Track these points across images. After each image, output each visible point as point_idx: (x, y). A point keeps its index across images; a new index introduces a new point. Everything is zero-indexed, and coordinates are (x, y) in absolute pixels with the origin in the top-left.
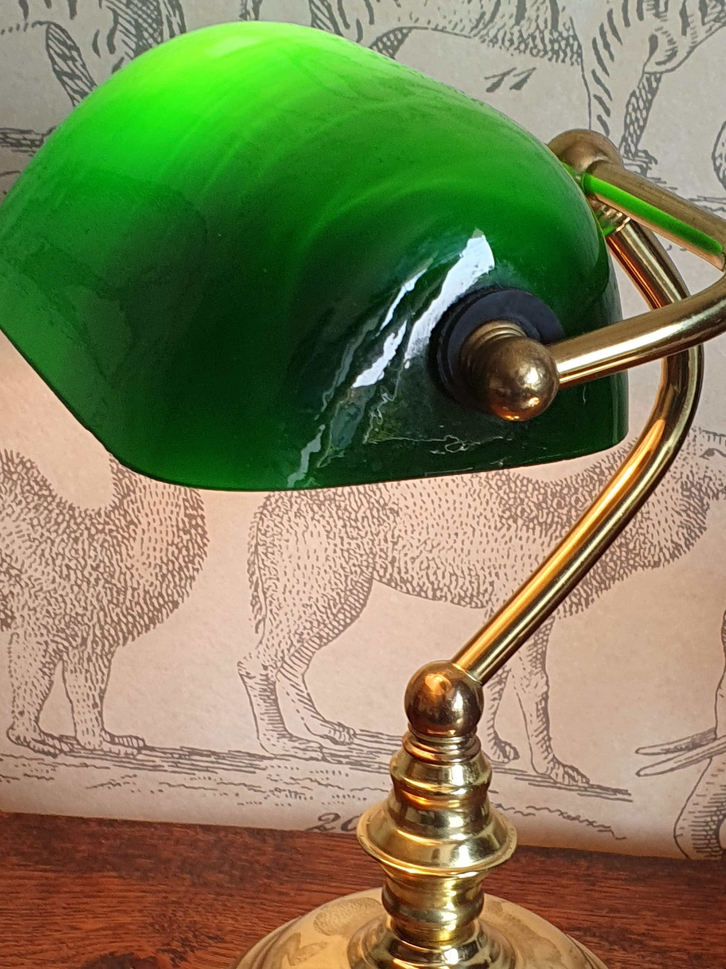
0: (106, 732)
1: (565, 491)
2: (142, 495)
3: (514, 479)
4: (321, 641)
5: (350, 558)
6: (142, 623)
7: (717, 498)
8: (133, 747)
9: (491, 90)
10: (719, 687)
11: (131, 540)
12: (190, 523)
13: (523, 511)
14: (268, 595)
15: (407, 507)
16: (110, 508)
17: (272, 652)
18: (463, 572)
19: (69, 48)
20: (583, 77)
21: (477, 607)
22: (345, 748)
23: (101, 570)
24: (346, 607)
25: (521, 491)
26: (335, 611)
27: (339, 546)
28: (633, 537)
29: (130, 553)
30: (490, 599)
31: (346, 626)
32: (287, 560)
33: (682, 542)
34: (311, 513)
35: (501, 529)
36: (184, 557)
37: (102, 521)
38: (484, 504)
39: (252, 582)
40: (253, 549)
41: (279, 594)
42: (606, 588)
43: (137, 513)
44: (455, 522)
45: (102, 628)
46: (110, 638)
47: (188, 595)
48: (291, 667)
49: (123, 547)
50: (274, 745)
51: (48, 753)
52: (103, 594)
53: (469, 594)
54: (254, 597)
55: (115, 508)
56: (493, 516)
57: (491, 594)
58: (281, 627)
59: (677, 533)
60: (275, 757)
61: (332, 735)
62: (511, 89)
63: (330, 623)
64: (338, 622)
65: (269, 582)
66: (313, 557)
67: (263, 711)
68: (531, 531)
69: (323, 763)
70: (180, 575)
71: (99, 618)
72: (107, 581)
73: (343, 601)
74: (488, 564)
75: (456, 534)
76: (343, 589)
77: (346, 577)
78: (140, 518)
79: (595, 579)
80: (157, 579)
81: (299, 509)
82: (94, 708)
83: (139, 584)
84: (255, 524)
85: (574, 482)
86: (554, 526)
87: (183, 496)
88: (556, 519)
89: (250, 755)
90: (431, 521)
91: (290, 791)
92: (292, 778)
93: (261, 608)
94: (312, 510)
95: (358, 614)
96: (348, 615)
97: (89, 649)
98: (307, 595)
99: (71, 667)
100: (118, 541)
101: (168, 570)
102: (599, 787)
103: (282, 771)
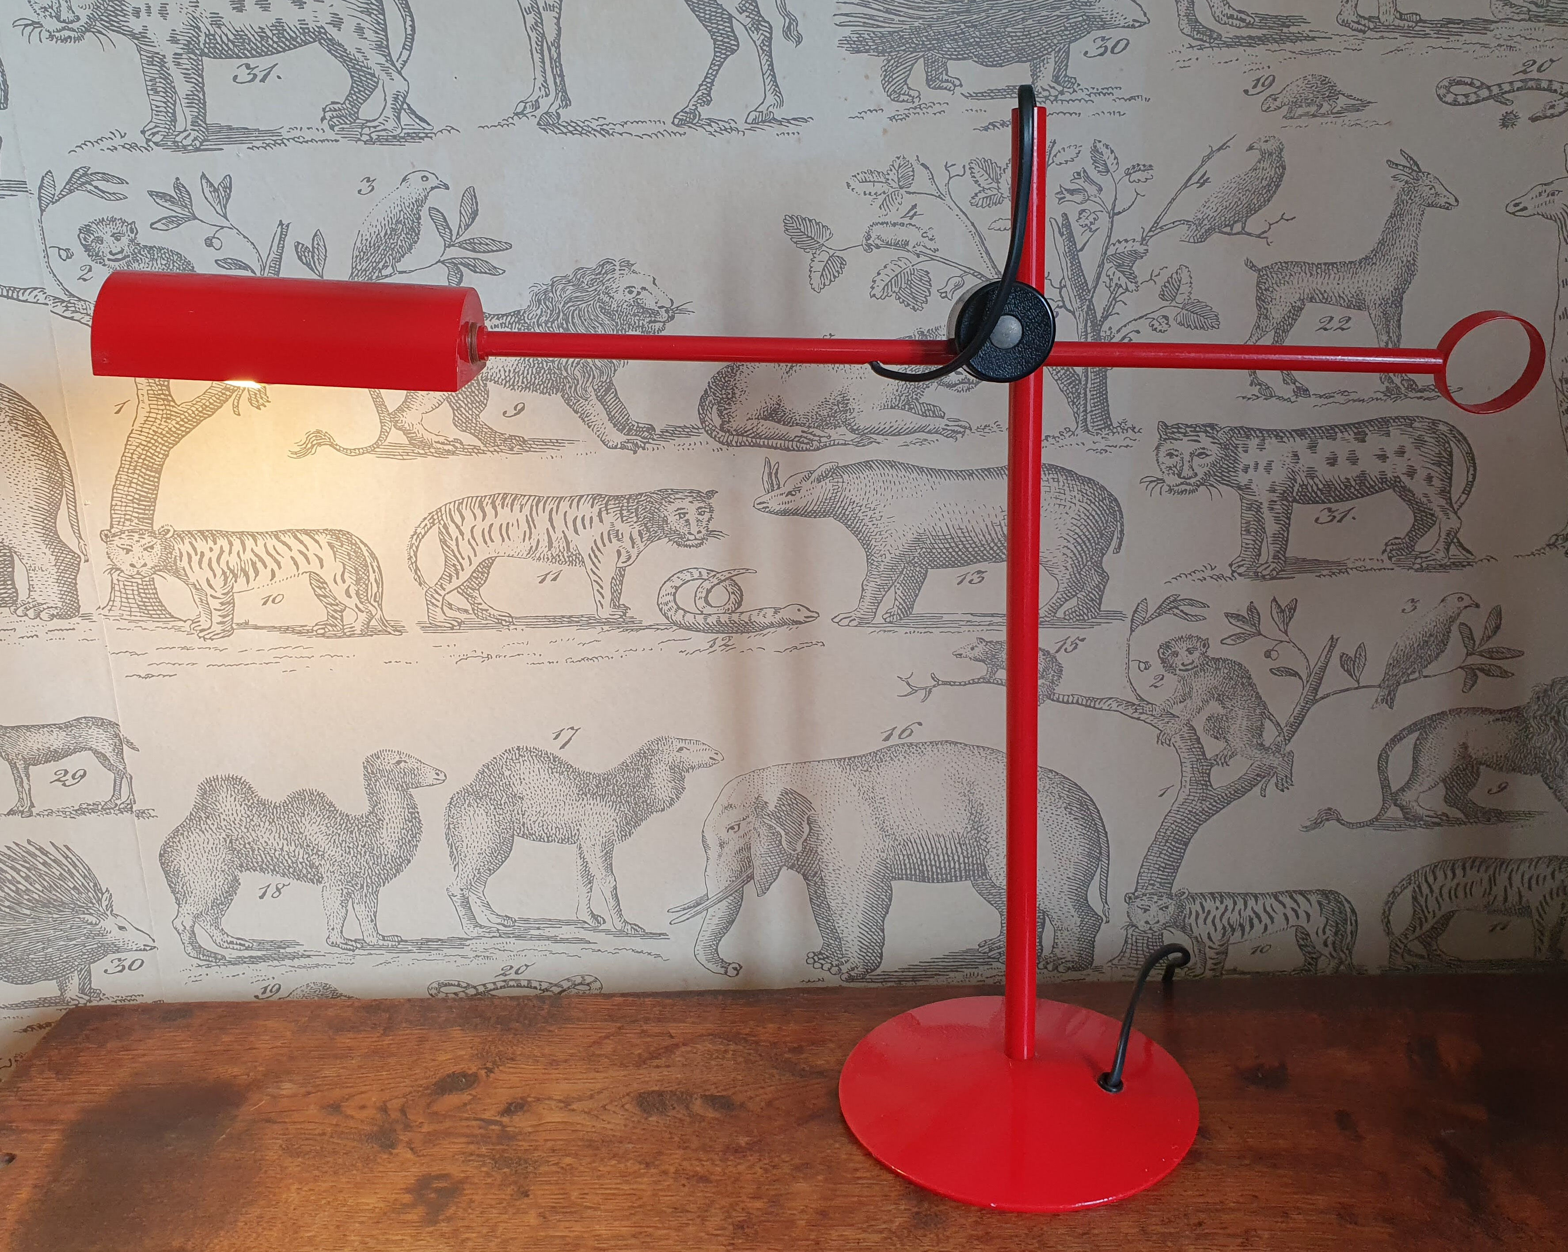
9: (541, 582)
31: (503, 862)
41: (464, 849)
45: (370, 878)
51: (350, 950)
55: (371, 813)
62: (552, 581)
66: (480, 827)
69: (500, 939)
89: (459, 939)
90: (541, 801)
91: (484, 957)
92: (484, 949)
97: (365, 890)
99: (357, 901)
102: (651, 933)
103: (479, 945)
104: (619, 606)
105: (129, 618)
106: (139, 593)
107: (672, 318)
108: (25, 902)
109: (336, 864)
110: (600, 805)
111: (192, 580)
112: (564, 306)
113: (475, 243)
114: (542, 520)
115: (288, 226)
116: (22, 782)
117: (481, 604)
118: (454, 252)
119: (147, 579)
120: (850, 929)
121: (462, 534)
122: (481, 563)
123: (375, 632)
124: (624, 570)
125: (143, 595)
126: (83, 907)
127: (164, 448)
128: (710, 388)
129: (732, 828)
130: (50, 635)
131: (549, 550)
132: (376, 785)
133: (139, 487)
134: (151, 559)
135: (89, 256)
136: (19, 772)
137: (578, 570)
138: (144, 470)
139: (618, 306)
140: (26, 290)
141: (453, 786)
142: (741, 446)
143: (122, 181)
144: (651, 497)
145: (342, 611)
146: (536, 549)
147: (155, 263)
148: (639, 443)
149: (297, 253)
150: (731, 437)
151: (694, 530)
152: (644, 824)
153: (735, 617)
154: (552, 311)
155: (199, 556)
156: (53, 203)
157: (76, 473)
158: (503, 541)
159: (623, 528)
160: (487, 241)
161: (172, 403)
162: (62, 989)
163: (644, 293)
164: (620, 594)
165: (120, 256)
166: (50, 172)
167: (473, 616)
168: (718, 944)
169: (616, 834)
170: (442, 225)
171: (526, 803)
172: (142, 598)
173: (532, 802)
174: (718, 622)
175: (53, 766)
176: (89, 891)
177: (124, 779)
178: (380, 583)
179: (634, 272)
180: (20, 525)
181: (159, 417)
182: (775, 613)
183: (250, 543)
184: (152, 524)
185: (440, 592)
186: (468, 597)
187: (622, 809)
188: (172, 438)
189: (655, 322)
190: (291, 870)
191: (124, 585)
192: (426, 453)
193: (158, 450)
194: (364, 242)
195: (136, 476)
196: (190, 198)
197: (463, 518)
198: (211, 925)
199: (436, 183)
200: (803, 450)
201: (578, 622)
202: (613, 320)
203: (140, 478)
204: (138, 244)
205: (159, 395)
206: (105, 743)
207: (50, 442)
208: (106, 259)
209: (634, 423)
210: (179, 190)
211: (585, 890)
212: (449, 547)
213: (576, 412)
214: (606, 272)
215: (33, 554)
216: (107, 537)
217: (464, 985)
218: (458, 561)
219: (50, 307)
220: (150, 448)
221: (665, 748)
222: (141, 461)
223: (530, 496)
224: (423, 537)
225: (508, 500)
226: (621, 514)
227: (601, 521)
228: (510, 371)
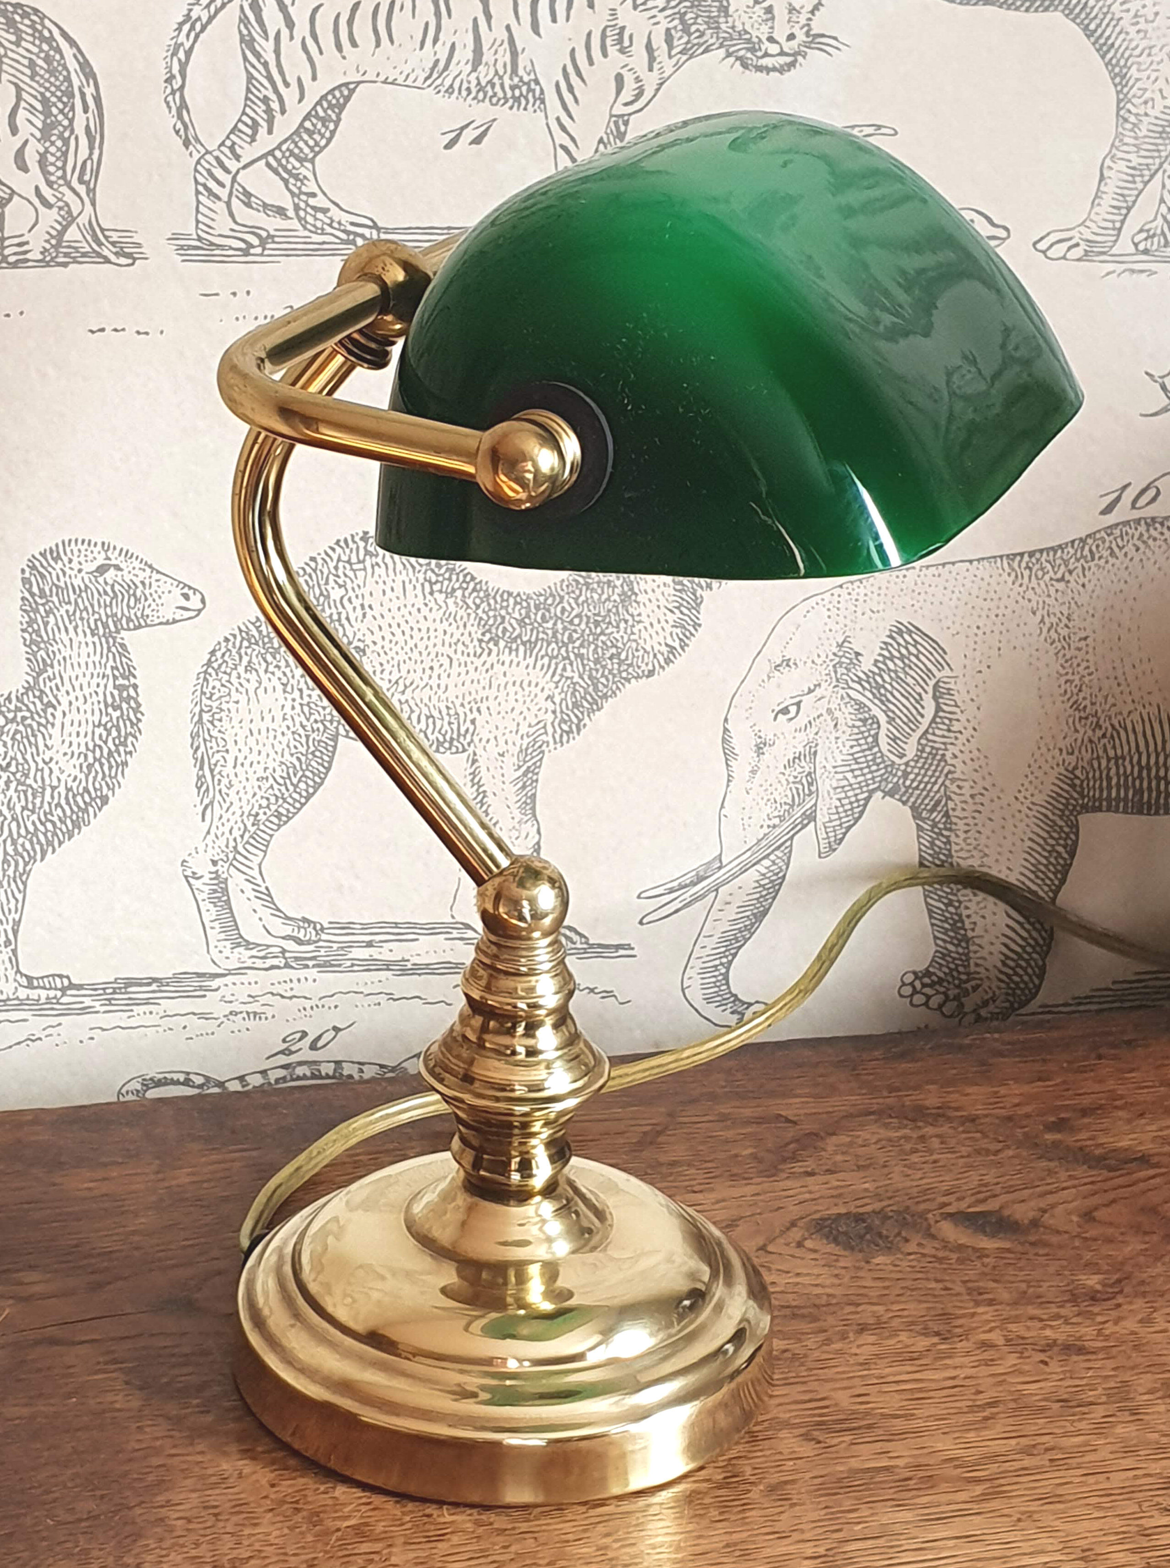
0: (22, 974)
1: (550, 601)
2: (62, 668)
3: (493, 594)
4: (280, 820)
5: (311, 714)
6: (64, 829)
7: (711, 589)
8: (56, 989)
9: (448, 146)
10: (722, 806)
11: (49, 726)
12: (120, 696)
13: (505, 630)
14: (215, 773)
15: (375, 643)
16: (22, 691)
17: (222, 842)
18: (440, 712)
20: (547, 125)
21: (457, 752)
22: (311, 948)
23: (13, 769)
24: (308, 773)
25: (502, 607)
26: (295, 781)
27: (299, 700)
28: (624, 645)
29: (49, 743)
30: (472, 741)
31: (308, 799)
32: (237, 725)
33: (676, 644)
34: (264, 665)
35: (480, 655)
36: (114, 739)
37: (12, 707)
38: (461, 627)
39: (196, 759)
40: (196, 718)
41: (229, 770)
42: (599, 710)
43: (55, 692)
44: (429, 654)
46: (25, 854)
47: (120, 787)
48: (246, 858)
49: (40, 736)
50: (227, 958)
52: (15, 799)
53: (448, 738)
54: (199, 778)
56: (472, 641)
57: (473, 735)
58: (231, 811)
59: (671, 634)
60: (229, 973)
61: (295, 934)
62: (471, 143)
63: (291, 796)
64: (300, 794)
65: (218, 756)
66: (268, 718)
67: (214, 917)
68: (514, 653)
69: (286, 970)
70: (109, 762)
71: (10, 830)
72: (19, 783)
73: (304, 767)
74: (468, 698)
75: (432, 668)
76: (304, 751)
77: (307, 737)
78: (59, 697)
79: (587, 700)
80: (81, 771)
81: (250, 662)
82: (6, 947)
83: (59, 780)
84: (199, 687)
85: (559, 589)
86: (539, 643)
87: (111, 663)
88: (541, 636)
89: (199, 975)
90: (402, 657)
91: (248, 1013)
92: (250, 996)
93: (207, 789)
94: (266, 661)
95: (323, 780)
96: (311, 783)
98: (262, 766)
100: (33, 730)
101: (95, 758)
102: (600, 946)
103: (238, 988)
110: (523, 664)
117: (314, 195)
121: (290, 24)
122: (324, 97)
123: (75, 257)
124: (626, 123)
129: (785, 711)
131: (474, 70)
132: (46, 624)
137: (531, 120)
141: (219, 624)
146: (446, 68)
151: (780, 35)
152: (608, 705)
158: (378, 44)
167: (295, 224)
168: (730, 963)
169: (550, 730)
178: (96, 137)
186: (288, 177)
187: (568, 673)
212: (258, 56)
217: (201, 1079)
218: (276, 91)
224: (203, 30)
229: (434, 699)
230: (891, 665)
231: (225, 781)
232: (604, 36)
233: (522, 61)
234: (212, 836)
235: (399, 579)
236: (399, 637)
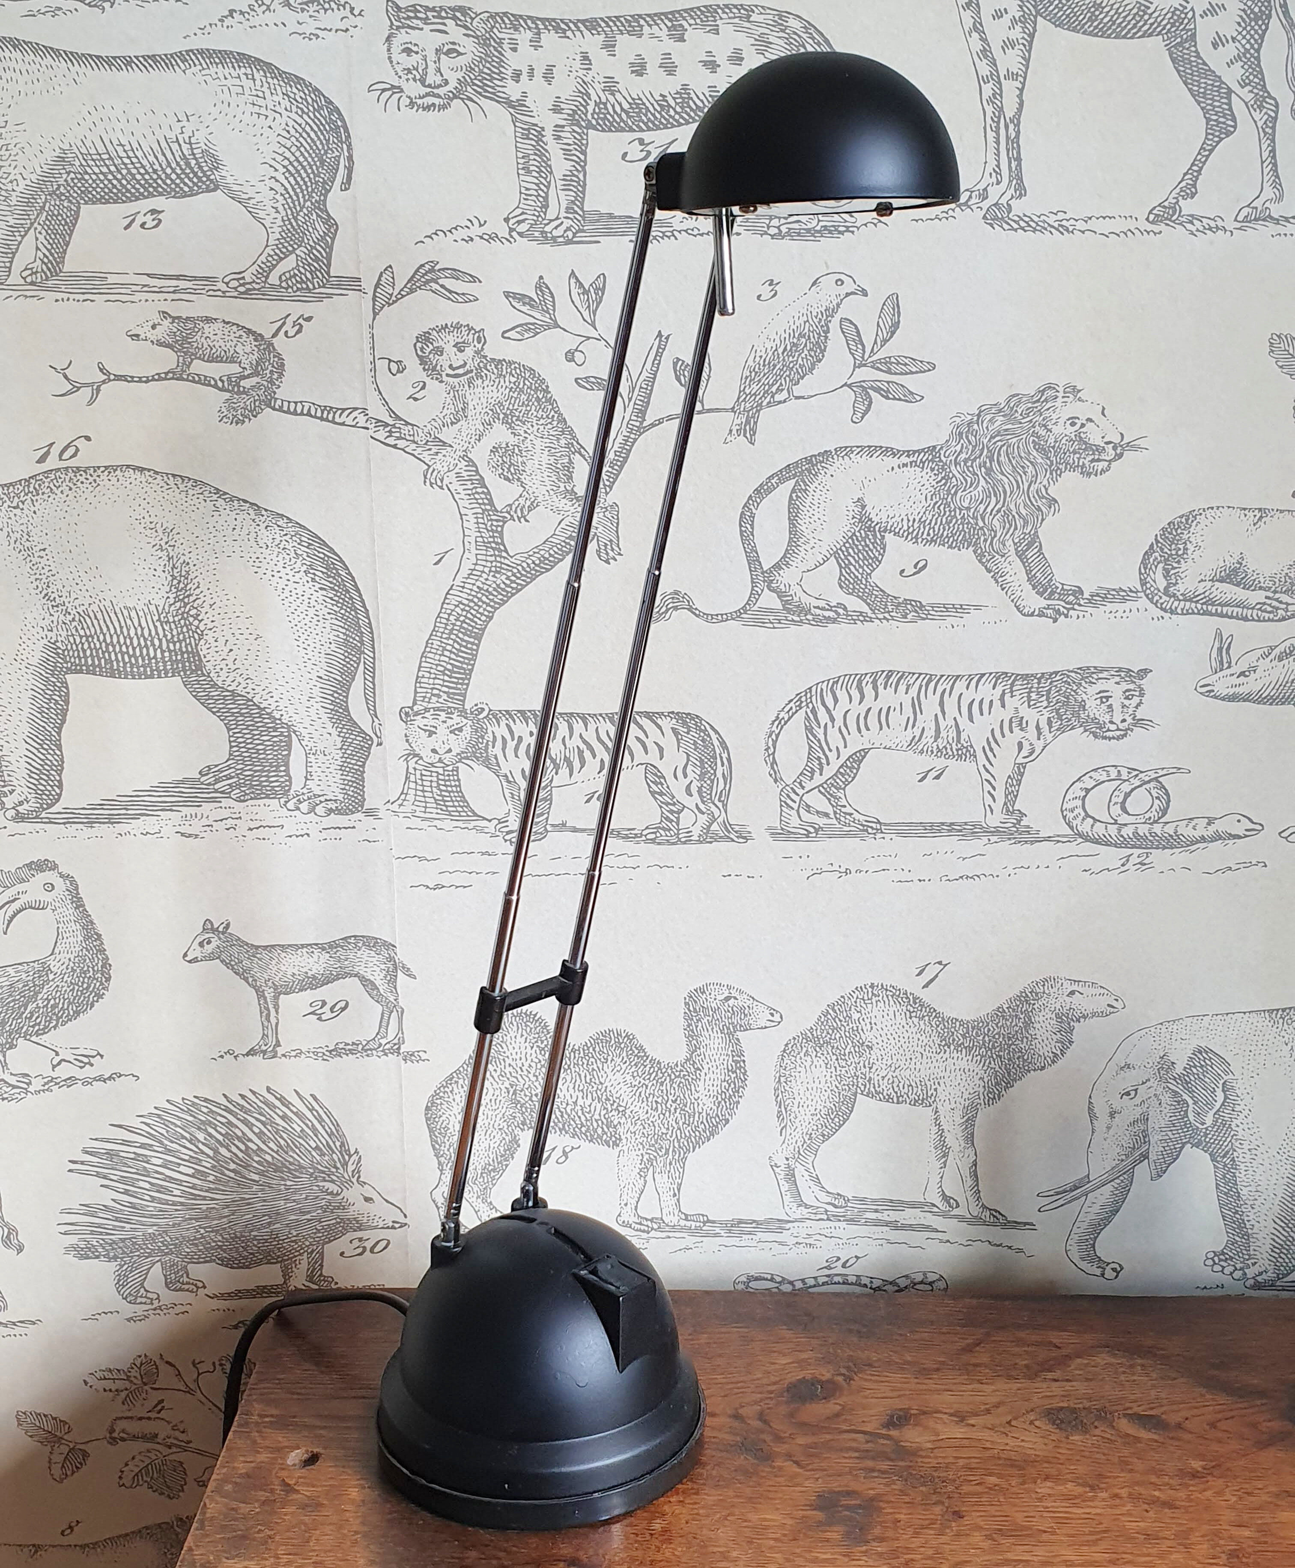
9: (921, 780)
13: (954, 1040)
17: (791, 1148)
19: (659, 777)
33: (1059, 1052)
41: (795, 1109)
45: (679, 1141)
55: (687, 1060)
62: (934, 779)
66: (817, 1081)
69: (827, 1221)
89: (779, 1220)
90: (894, 1052)
91: (807, 1244)
92: (807, 1234)
97: (670, 1157)
99: (658, 1170)
102: (1015, 1222)
103: (801, 1230)
104: (1013, 813)
105: (422, 815)
106: (439, 785)
107: (1120, 456)
108: (255, 1165)
109: (639, 1122)
110: (965, 1059)
111: (504, 770)
112: (989, 441)
113: (891, 363)
114: (930, 705)
115: (667, 338)
116: (268, 1015)
118: (865, 374)
119: (450, 768)
120: (1263, 1223)
121: (832, 720)
122: (851, 756)
123: (716, 838)
124: (1024, 768)
125: (443, 788)
126: (323, 1172)
127: (489, 608)
128: (1157, 542)
129: (1128, 1094)
130: (325, 834)
133: (453, 656)
134: (458, 744)
135: (424, 369)
136: (266, 1002)
137: (968, 766)
138: (461, 635)
139: (1056, 442)
140: (344, 410)
141: (790, 1030)
142: (1188, 614)
143: (474, 279)
144: (1068, 676)
145: (679, 812)
146: (919, 740)
147: (502, 381)
148: (1062, 609)
149: (675, 371)
150: (1176, 603)
151: (1117, 719)
153: (1157, 828)
154: (974, 447)
155: (515, 742)
156: (390, 305)
157: (379, 636)
158: (881, 729)
159: (1030, 715)
160: (907, 361)
161: (504, 554)
162: (286, 1275)
163: (1090, 424)
164: (1016, 797)
165: (461, 371)
166: (390, 267)
167: (834, 821)
168: (1096, 1238)
170: (854, 340)
171: (876, 1053)
172: (441, 791)
173: (883, 1053)
174: (1136, 833)
175: (308, 996)
176: (333, 1152)
177: (394, 1014)
178: (728, 778)
179: (1080, 400)
180: (304, 699)
181: (487, 570)
182: (1209, 824)
183: (578, 727)
184: (463, 701)
185: (797, 790)
186: (830, 797)
187: (992, 1065)
188: (500, 597)
189: (1099, 460)
190: (583, 1129)
191: (422, 775)
192: (801, 621)
193: (481, 610)
194: (758, 359)
195: (451, 642)
196: (554, 302)
197: (836, 700)
198: (478, 1197)
199: (851, 287)
200: (1264, 621)
201: (960, 831)
202: (1048, 458)
203: (456, 645)
204: (485, 357)
205: (489, 543)
206: (375, 968)
207: (351, 598)
208: (444, 374)
209: (1058, 584)
210: (541, 291)
211: (938, 1165)
212: (815, 737)
213: (989, 571)
214: (1046, 400)
215: (316, 735)
216: (406, 715)
217: (779, 1279)
218: (824, 754)
219: (371, 432)
220: (471, 608)
221: (1052, 991)
222: (459, 623)
223: (920, 674)
224: (786, 723)
225: (893, 679)
226: (1029, 697)
227: (1003, 706)
228: (914, 520)
229: (913, 1076)
230: (1194, 1070)
231: (793, 1115)
232: (1011, 722)
233: (964, 736)
234: (785, 1145)
235: (891, 1009)
236: (893, 1042)
